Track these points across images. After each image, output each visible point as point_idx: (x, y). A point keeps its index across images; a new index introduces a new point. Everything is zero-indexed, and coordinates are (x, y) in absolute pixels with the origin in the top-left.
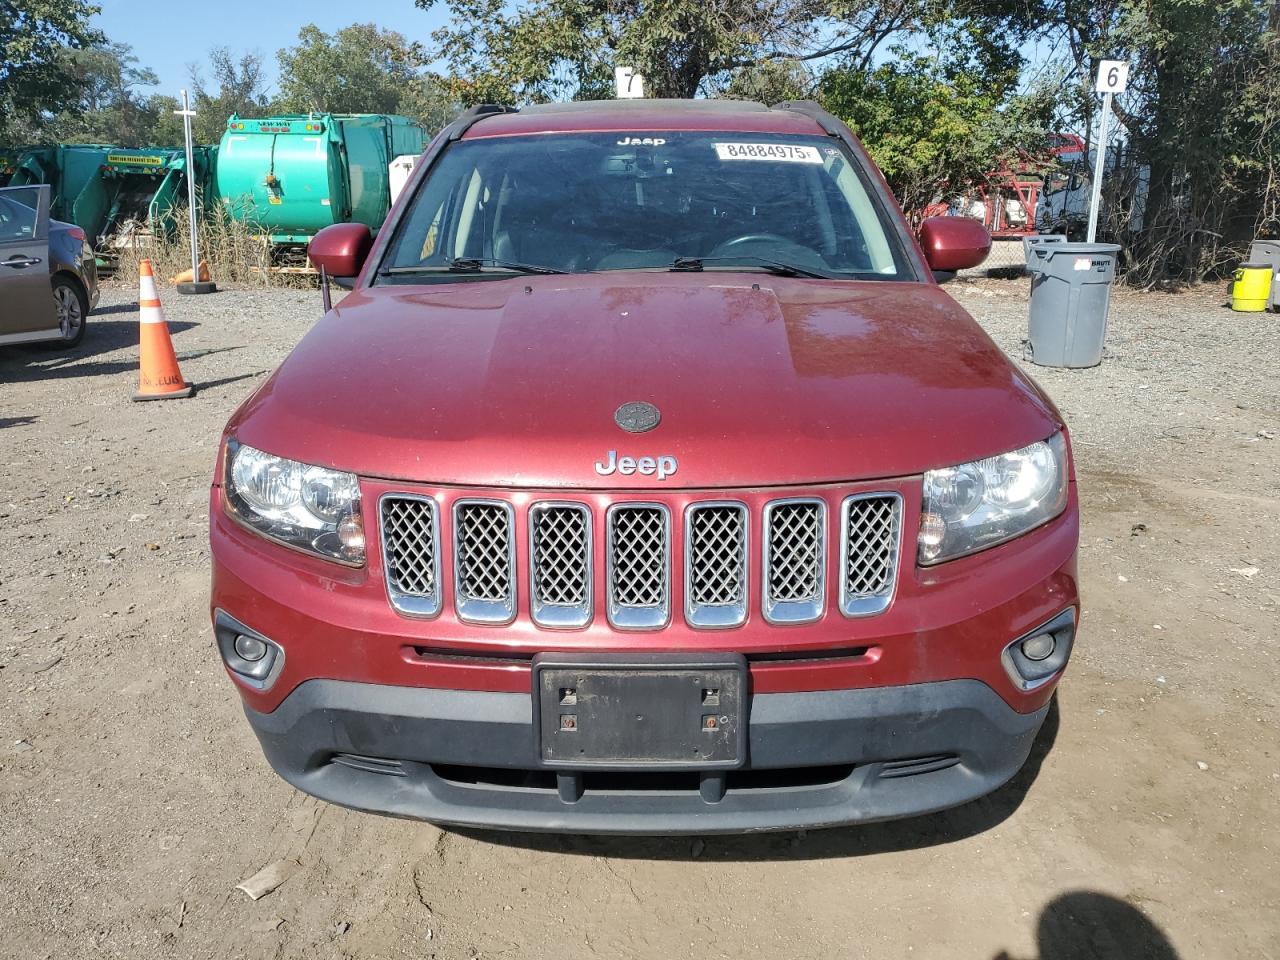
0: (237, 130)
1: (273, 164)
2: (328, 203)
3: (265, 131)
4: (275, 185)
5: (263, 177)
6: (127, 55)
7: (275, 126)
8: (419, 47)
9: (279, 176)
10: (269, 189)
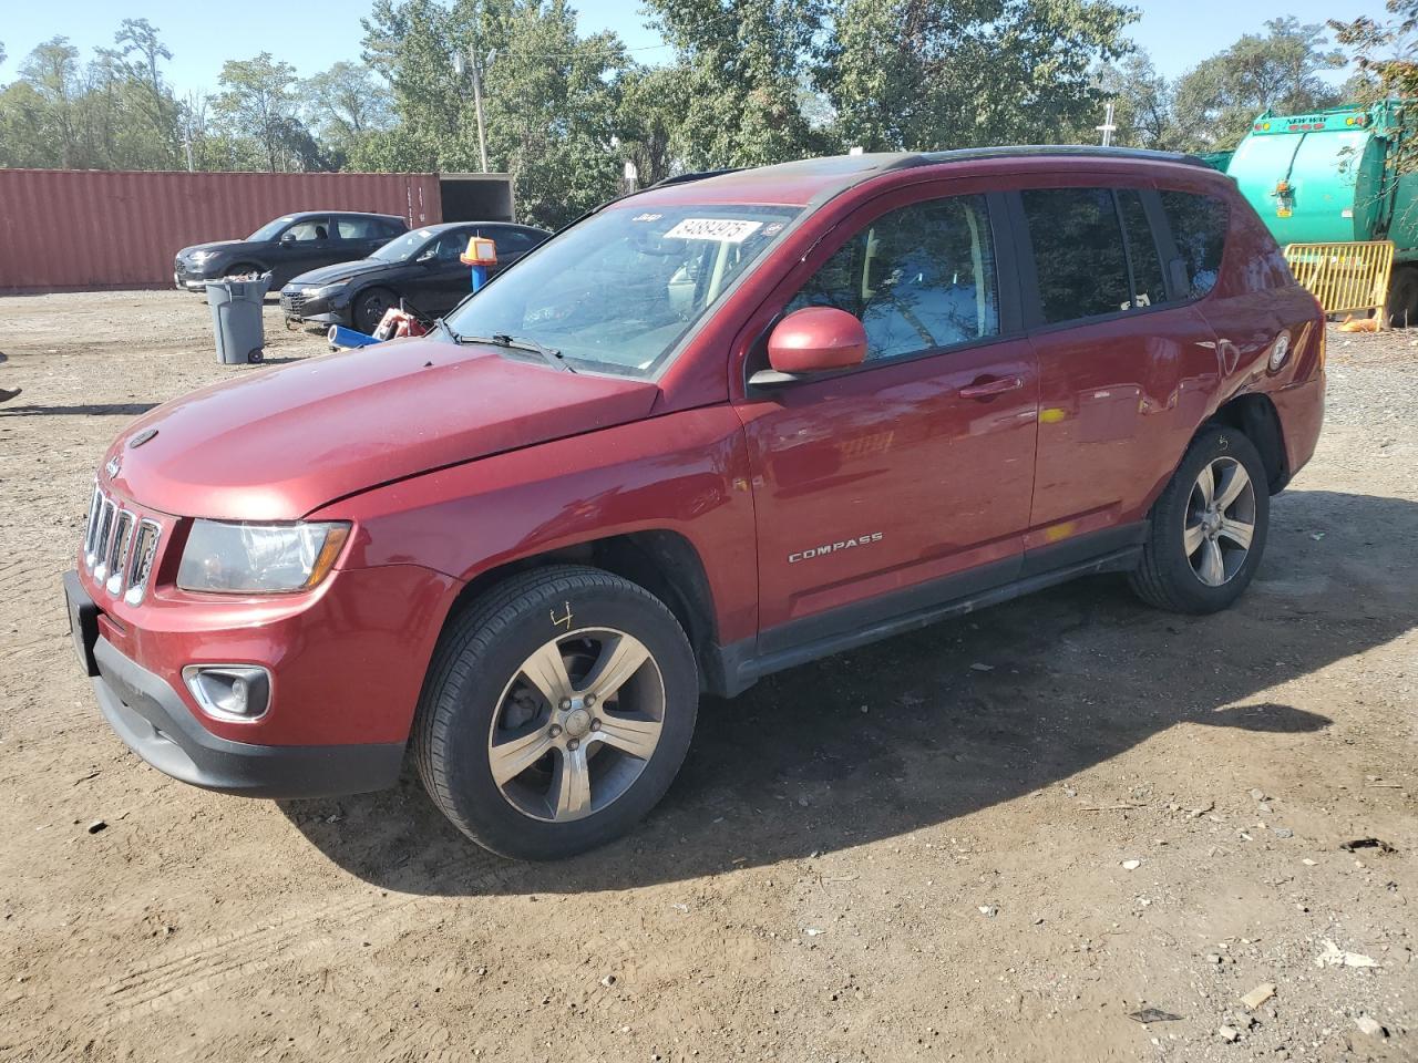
0: (1262, 131)
1: (1291, 169)
2: (1350, 214)
3: (1294, 130)
4: (1287, 194)
5: (1274, 185)
6: (1316, 37)
7: (1307, 122)
8: (1365, 23)
9: (1294, 182)
10: (1279, 200)
